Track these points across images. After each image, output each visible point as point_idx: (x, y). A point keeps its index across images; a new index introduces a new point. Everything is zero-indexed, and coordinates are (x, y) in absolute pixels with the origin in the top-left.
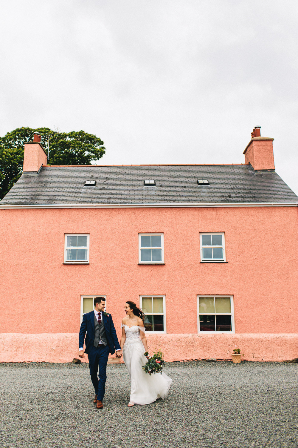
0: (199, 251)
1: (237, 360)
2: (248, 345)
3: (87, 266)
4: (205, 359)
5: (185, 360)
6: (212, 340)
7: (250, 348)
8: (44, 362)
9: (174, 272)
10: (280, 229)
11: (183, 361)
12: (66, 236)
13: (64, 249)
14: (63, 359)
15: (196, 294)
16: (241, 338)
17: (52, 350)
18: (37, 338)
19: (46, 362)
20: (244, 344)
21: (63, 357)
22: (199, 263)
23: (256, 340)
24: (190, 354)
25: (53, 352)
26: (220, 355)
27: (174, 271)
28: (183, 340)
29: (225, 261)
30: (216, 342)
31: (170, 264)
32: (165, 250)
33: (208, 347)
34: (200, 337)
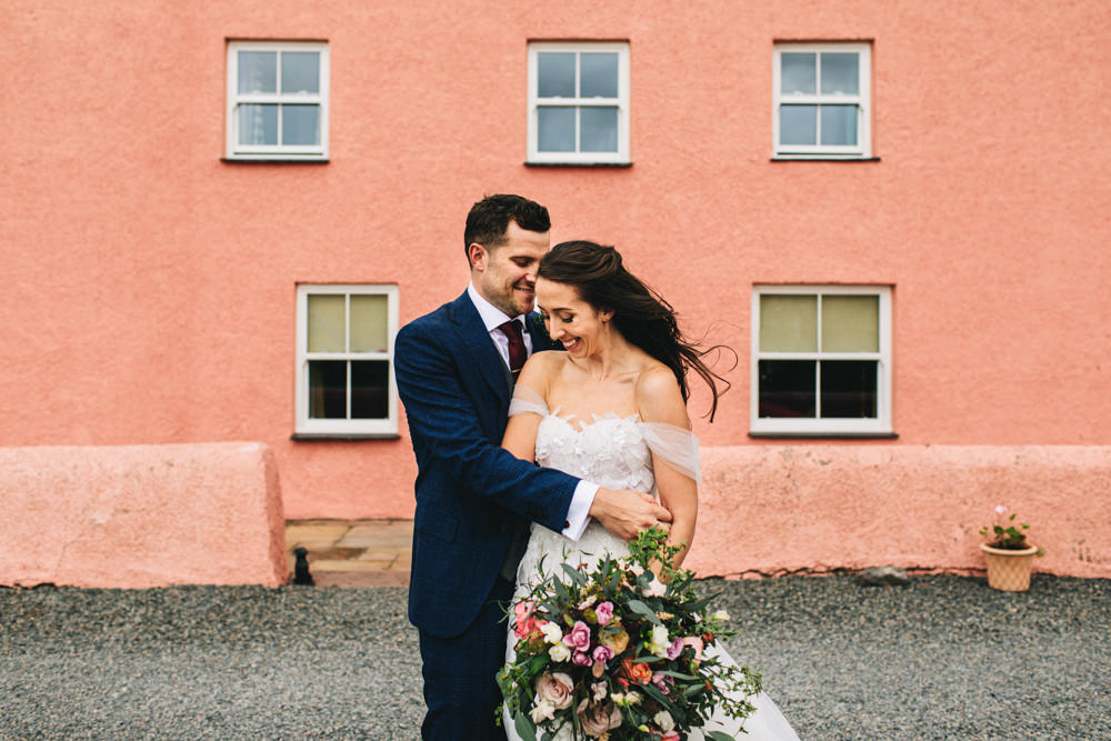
0: (769, 114)
1: (1017, 577)
2: (1056, 500)
3: (320, 170)
4: (847, 566)
5: (751, 571)
6: (880, 475)
7: (1064, 516)
8: (52, 585)
9: (667, 196)
10: (1091, 32)
11: (737, 578)
12: (234, 50)
13: (224, 100)
14: (149, 570)
15: (751, 281)
16: (1021, 467)
17: (96, 526)
18: (21, 471)
19: (59, 584)
20: (1033, 495)
21: (150, 561)
22: (766, 161)
23: (1094, 478)
24: (771, 543)
25: (100, 534)
26: (919, 547)
27: (667, 191)
28: (740, 476)
29: (867, 155)
30: (900, 487)
31: (653, 164)
32: (633, 110)
33: (859, 511)
34: (823, 463)
